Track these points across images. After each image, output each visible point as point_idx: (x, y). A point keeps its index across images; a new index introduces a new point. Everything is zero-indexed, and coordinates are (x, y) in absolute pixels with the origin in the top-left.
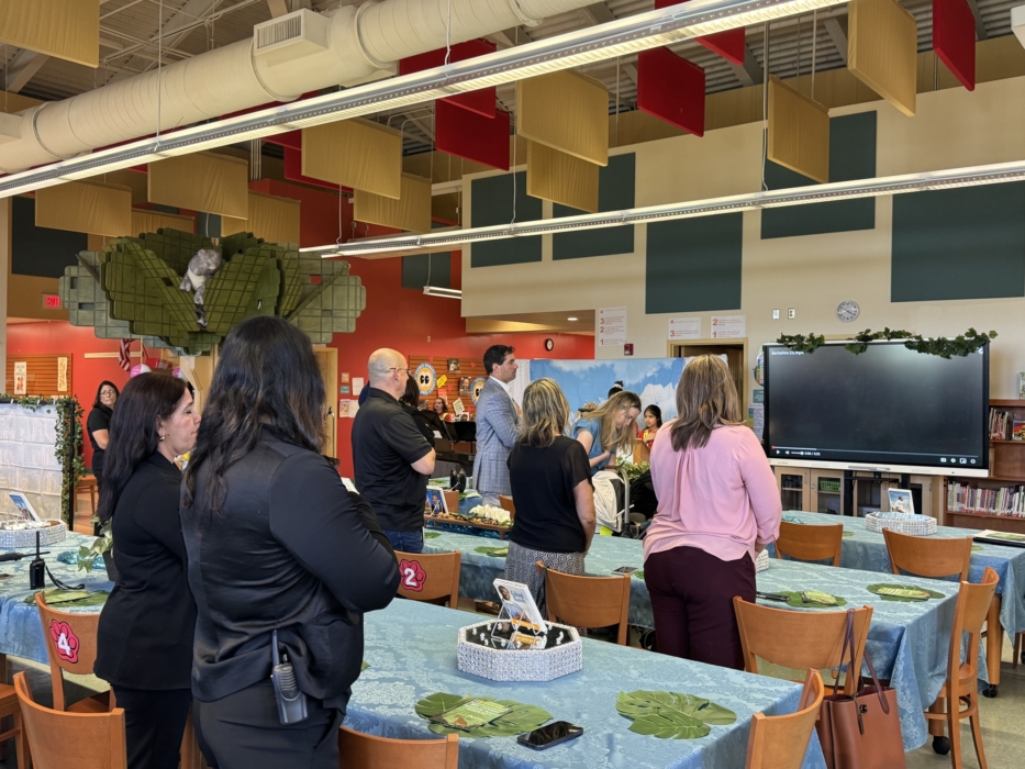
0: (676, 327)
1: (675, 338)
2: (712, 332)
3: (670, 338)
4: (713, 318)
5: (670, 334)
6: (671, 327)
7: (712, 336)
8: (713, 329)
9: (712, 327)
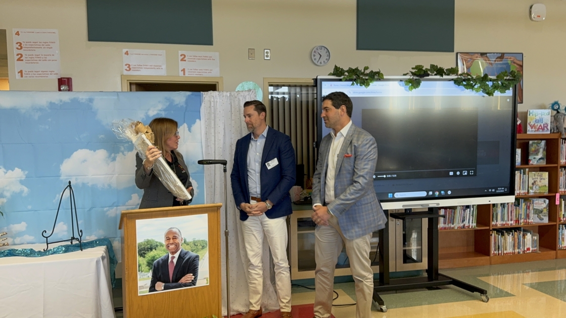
0: (133, 60)
1: (132, 73)
2: (181, 68)
3: (126, 73)
4: (180, 53)
5: (126, 67)
6: (126, 60)
7: (181, 74)
8: (182, 65)
9: (180, 62)
